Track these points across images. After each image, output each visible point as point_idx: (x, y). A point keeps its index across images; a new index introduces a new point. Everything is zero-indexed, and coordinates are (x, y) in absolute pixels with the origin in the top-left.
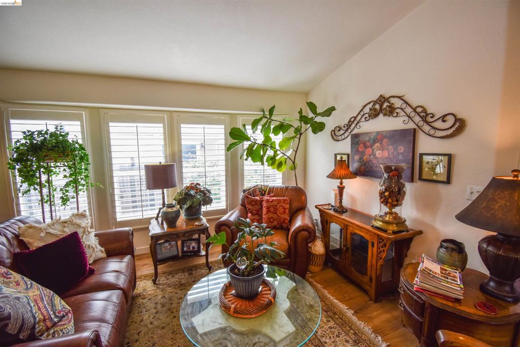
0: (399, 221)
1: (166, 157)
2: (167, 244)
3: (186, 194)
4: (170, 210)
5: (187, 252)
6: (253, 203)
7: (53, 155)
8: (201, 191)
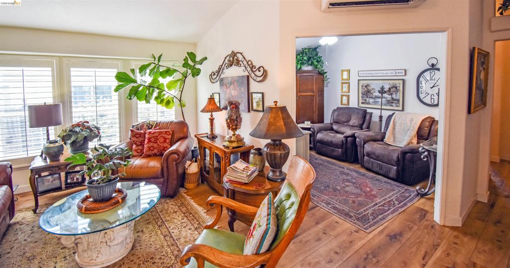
0: (240, 140)
1: (54, 98)
2: (49, 177)
3: (70, 131)
4: (52, 145)
5: (71, 183)
6: (138, 136)
8: (88, 128)
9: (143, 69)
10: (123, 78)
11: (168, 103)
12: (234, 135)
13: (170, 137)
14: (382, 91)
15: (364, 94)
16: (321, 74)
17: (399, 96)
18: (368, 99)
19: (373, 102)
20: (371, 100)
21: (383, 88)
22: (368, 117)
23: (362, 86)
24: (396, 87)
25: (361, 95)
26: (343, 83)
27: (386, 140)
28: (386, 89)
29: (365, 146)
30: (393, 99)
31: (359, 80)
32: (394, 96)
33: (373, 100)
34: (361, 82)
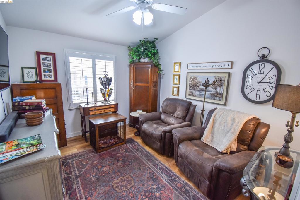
14: (207, 84)
15: (191, 87)
16: (157, 66)
17: (223, 90)
18: (194, 92)
19: (198, 95)
20: (197, 93)
21: (207, 81)
22: (192, 109)
23: (190, 79)
24: (221, 81)
25: (188, 87)
26: (174, 75)
28: (211, 82)
30: (217, 93)
31: (188, 73)
32: (218, 90)
34: (189, 74)
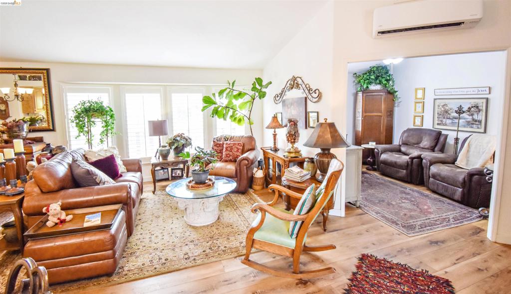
1: (162, 116)
2: (162, 171)
3: (174, 139)
4: (164, 149)
5: (175, 177)
6: (218, 146)
7: (96, 114)
8: (184, 138)
9: (221, 93)
10: (208, 101)
11: (240, 120)
12: (292, 147)
13: (241, 148)
14: (460, 111)
15: (440, 115)
16: (391, 93)
17: (481, 116)
18: (444, 120)
19: (450, 123)
20: (449, 121)
21: (460, 108)
22: (442, 139)
23: (439, 106)
24: (478, 107)
25: (436, 115)
26: (416, 103)
27: (458, 163)
28: (465, 108)
29: (431, 167)
30: (473, 120)
31: (435, 99)
32: (475, 117)
33: (450, 121)
34: (437, 101)
